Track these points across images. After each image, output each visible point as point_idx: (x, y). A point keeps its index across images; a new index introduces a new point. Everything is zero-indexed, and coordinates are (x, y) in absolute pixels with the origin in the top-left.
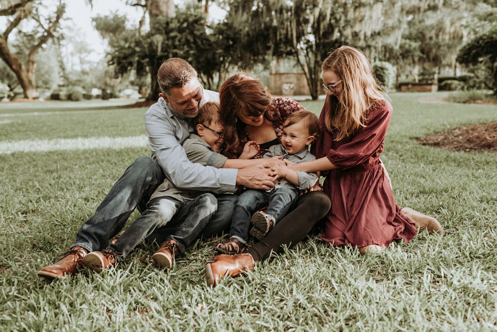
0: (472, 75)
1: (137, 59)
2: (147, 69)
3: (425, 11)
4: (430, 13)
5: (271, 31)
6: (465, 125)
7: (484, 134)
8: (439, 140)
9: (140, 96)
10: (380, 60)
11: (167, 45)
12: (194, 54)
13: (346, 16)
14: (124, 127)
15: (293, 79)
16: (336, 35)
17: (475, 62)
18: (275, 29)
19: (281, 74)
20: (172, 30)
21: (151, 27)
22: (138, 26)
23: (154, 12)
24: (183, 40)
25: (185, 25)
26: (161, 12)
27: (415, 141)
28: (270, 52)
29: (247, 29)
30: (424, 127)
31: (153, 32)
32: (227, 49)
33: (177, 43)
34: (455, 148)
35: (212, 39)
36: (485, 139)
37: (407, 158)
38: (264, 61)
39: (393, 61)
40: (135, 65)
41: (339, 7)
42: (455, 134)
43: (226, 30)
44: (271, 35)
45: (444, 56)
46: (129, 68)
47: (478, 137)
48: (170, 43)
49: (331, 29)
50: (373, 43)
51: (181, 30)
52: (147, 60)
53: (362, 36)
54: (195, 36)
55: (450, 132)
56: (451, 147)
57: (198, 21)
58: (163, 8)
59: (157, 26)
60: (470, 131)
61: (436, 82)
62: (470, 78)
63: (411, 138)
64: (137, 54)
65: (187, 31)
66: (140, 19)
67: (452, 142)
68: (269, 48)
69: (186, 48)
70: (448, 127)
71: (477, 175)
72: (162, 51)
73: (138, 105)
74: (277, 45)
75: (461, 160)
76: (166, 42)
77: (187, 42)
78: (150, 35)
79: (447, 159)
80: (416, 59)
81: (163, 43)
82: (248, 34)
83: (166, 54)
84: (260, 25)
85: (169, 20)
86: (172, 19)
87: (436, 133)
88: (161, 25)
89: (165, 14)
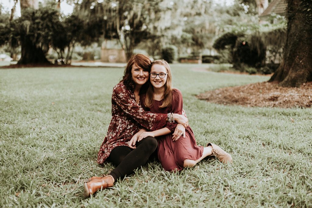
0: (221, 55)
1: (12, 36)
2: (19, 43)
3: (195, 15)
4: (197, 17)
5: (103, 23)
6: (221, 87)
7: (233, 94)
8: (208, 96)
9: (12, 59)
10: (170, 44)
11: (34, 28)
12: (52, 35)
13: (150, 16)
14: (5, 83)
15: (116, 53)
16: (144, 27)
17: (223, 48)
18: (106, 22)
19: (108, 50)
20: (37, 18)
21: (21, 15)
22: (10, 13)
23: (24, 5)
24: (45, 25)
25: (46, 15)
26: (29, 6)
27: (195, 97)
28: (103, 36)
29: (87, 21)
30: (199, 88)
31: (23, 18)
32: (74, 32)
33: (40, 27)
34: (218, 102)
35: (64, 25)
36: (234, 97)
37: (193, 108)
38: (98, 41)
39: (177, 45)
40: (10, 40)
41: (146, 11)
42: (217, 93)
43: (73, 20)
44: (103, 26)
45: (206, 43)
46: (6, 42)
47: (230, 96)
48: (35, 26)
49: (140, 24)
50: (165, 34)
51: (43, 18)
52: (19, 37)
53: (159, 29)
54: (52, 23)
55: (213, 91)
56: (216, 101)
57: (54, 13)
58: (30, 3)
59: (26, 14)
60: (225, 92)
61: (201, 58)
62: (220, 57)
63: (193, 95)
64: (11, 33)
65: (47, 19)
66: (12, 8)
67: (216, 99)
68: (102, 33)
69: (46, 30)
70: (212, 88)
71: (233, 120)
72: (30, 31)
73: (12, 66)
74: (107, 32)
75: (223, 110)
76: (33, 26)
77: (47, 26)
78: (21, 20)
79: (215, 109)
80: (190, 44)
81: (30, 26)
82: (88, 24)
83: (32, 33)
84: (96, 19)
85: (35, 12)
86: (37, 11)
87: (206, 92)
88: (29, 14)
89: (31, 7)
